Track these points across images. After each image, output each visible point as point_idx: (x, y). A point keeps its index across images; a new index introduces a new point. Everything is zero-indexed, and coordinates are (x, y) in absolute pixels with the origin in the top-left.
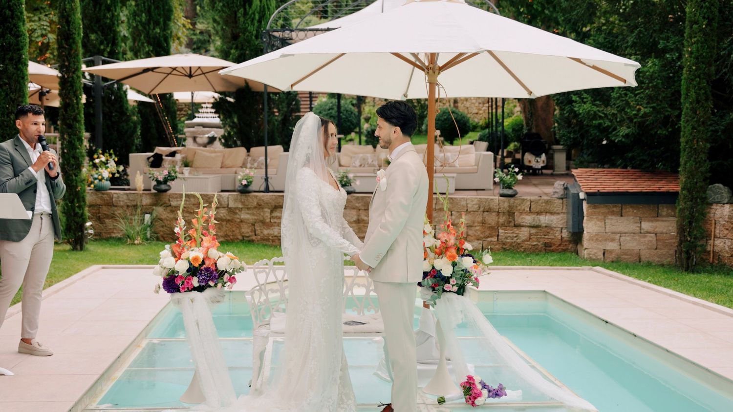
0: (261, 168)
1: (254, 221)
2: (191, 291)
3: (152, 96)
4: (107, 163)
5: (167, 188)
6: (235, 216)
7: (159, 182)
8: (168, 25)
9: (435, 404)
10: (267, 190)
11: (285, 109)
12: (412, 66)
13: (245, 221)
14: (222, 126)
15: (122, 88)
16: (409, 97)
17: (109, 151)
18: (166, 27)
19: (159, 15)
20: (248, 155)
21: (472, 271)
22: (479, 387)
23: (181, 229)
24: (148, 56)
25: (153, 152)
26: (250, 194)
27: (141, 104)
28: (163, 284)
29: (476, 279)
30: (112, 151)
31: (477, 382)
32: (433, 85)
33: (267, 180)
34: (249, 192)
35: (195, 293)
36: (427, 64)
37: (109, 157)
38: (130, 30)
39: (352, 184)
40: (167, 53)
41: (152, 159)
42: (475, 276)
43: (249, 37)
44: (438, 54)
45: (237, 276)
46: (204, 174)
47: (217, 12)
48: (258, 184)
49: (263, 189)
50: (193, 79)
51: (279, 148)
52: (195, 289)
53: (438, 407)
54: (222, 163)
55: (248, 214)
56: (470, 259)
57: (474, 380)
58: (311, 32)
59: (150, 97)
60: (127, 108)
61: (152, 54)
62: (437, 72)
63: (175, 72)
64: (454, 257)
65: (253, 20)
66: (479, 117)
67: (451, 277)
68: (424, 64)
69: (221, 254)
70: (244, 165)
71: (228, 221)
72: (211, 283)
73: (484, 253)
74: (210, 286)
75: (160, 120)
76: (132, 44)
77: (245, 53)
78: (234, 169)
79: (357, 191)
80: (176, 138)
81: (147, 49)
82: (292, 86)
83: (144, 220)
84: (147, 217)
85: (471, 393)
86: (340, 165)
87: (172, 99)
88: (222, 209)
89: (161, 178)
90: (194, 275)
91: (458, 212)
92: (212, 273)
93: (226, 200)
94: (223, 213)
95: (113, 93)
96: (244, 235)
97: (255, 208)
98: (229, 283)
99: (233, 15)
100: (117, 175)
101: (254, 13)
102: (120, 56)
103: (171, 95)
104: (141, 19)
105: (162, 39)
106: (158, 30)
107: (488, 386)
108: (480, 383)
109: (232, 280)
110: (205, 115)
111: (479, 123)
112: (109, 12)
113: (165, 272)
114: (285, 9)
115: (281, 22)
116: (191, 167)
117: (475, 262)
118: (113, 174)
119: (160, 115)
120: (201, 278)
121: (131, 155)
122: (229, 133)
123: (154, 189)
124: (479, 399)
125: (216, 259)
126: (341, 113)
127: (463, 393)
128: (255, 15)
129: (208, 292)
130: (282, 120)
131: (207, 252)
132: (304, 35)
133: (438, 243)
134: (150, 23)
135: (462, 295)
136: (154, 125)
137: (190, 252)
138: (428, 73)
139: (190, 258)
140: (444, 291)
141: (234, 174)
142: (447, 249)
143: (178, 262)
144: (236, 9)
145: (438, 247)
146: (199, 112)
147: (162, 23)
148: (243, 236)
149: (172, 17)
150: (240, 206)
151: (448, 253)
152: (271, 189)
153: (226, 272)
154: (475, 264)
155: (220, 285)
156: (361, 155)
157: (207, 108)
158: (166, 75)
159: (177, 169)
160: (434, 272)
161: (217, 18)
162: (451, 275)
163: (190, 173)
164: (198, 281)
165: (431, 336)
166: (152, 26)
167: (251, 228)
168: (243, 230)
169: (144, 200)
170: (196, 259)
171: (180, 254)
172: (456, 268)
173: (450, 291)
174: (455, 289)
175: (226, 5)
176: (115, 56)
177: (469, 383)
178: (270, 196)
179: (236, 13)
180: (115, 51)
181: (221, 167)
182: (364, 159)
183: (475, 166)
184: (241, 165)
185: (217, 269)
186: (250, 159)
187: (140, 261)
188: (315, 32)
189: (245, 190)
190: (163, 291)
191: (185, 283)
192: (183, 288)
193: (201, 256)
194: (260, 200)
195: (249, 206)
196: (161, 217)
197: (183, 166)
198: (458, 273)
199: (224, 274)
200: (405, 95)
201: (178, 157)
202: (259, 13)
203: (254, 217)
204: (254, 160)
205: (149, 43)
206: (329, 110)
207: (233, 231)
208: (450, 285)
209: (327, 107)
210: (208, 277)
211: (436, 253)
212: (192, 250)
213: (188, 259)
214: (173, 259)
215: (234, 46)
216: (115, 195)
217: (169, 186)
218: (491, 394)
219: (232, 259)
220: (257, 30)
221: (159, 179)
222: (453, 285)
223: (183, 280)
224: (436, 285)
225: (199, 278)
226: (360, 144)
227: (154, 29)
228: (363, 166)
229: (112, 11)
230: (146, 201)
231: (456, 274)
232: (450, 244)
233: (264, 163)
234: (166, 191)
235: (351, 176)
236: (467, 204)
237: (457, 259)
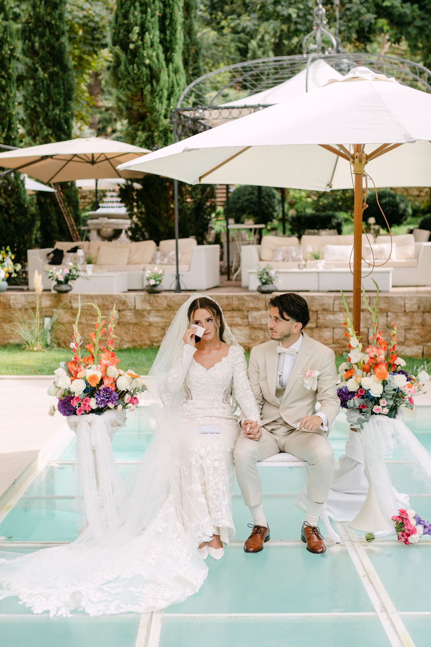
0: (172, 264)
1: (164, 324)
2: (88, 414)
3: (52, 185)
4: (4, 262)
5: (68, 288)
6: (143, 319)
7: (59, 283)
8: (69, 105)
9: (363, 542)
10: (178, 289)
11: (199, 196)
12: (335, 156)
13: (155, 324)
14: (128, 217)
15: (19, 177)
16: (334, 188)
17: (6, 248)
18: (66, 108)
19: (59, 94)
20: (158, 250)
21: (406, 390)
22: (413, 522)
23: (77, 345)
24: (46, 141)
25: (53, 247)
26: (159, 294)
27: (40, 194)
28: (58, 406)
29: (410, 399)
30: (8, 248)
31: (411, 517)
32: (359, 176)
33: (178, 277)
34: (158, 292)
35: (93, 417)
36: (352, 152)
37: (5, 255)
38: (28, 112)
39: (273, 282)
40: (69, 137)
41: (52, 255)
42: (409, 396)
43: (158, 117)
44: (364, 145)
45: (138, 396)
46: (109, 271)
47: (121, 90)
48: (168, 283)
49: (174, 287)
50: (96, 165)
51: (192, 241)
52: (92, 411)
53: (366, 545)
54: (129, 259)
55: (157, 316)
56: (403, 377)
57: (407, 515)
58: (226, 110)
59: (50, 186)
60: (25, 199)
61: (51, 138)
62: (364, 161)
63: (76, 159)
64: (385, 376)
65: (161, 98)
66: (420, 199)
67: (381, 398)
68: (348, 153)
69: (122, 372)
70: (153, 261)
71: (136, 324)
72: (110, 405)
73: (419, 370)
74: (109, 408)
75: (61, 211)
76: (30, 127)
77: (153, 135)
78: (142, 266)
79: (279, 289)
80: (79, 230)
81: (46, 133)
82: (200, 178)
83: (43, 324)
84: (47, 320)
85: (403, 529)
86: (261, 260)
87: (73, 187)
88: (129, 311)
89: (62, 279)
90: (92, 395)
91: (394, 313)
92: (111, 394)
93: (133, 301)
94: (130, 316)
95: (9, 183)
96: (152, 340)
97: (165, 309)
98: (130, 405)
99: (139, 93)
100: (14, 275)
101: (162, 90)
102: (17, 142)
103: (73, 184)
104: (39, 100)
105: (63, 121)
106: (57, 111)
107: (423, 521)
108: (414, 517)
109: (134, 400)
110: (110, 205)
111: (420, 206)
112: (4, 94)
113: (60, 393)
114: (198, 84)
115: (192, 99)
116: (95, 263)
117: (408, 380)
118: (10, 274)
119: (60, 205)
120: (99, 399)
121: (29, 252)
122: (136, 225)
123: (54, 289)
124: (413, 536)
125: (116, 377)
126: (263, 198)
127: (395, 530)
128: (163, 93)
129: (107, 415)
130: (195, 208)
131: (106, 370)
132: (218, 114)
133: (367, 359)
134: (49, 104)
135: (394, 417)
136: (55, 218)
137: (87, 371)
138: (354, 162)
139: (87, 377)
140: (373, 413)
141: (142, 272)
142: (377, 365)
143: (74, 382)
144: (142, 86)
145: (366, 363)
146: (103, 202)
147: (62, 103)
148: (152, 342)
149: (74, 96)
150: (148, 308)
151: (378, 370)
152: (183, 287)
153: (127, 392)
154: (409, 382)
155: (120, 407)
156: (284, 248)
157: (112, 196)
158: (65, 162)
159: (79, 267)
160: (361, 392)
161: (121, 96)
162: (381, 395)
163: (93, 271)
164: (97, 403)
165: (359, 463)
166: (51, 107)
167: (160, 333)
168: (152, 335)
169: (43, 302)
170: (93, 378)
171: (77, 372)
172: (386, 388)
173: (380, 414)
174: (386, 411)
175: (131, 81)
176: (11, 142)
177: (402, 518)
178: (182, 296)
179: (142, 90)
180: (11, 136)
181: (128, 264)
182: (287, 252)
183: (415, 258)
184: (150, 260)
185: (117, 390)
186: (159, 253)
187: (39, 371)
188: (230, 110)
189: (152, 290)
190: (58, 413)
191: (82, 405)
192: (80, 411)
193: (99, 375)
194: (170, 301)
195: (159, 308)
196: (62, 321)
197: (86, 262)
198: (390, 393)
199: (125, 395)
200: (330, 185)
201: (80, 252)
202: (168, 90)
203: (164, 320)
204: (164, 255)
205: (49, 126)
206: (249, 195)
207: (141, 336)
208: (380, 407)
209: (247, 192)
210: (107, 398)
211: (364, 370)
212: (89, 368)
213: (84, 379)
214: (68, 379)
215: (141, 127)
216: (12, 297)
217: (70, 286)
218: (427, 530)
219: (133, 378)
220: (166, 109)
221: (60, 279)
222: (383, 407)
223: (80, 401)
224: (364, 407)
225: (97, 399)
226: (284, 233)
227: (53, 110)
228: (286, 260)
229: (7, 92)
230: (46, 302)
231: (387, 394)
232: (380, 360)
233: (175, 258)
234: (66, 292)
235: (272, 273)
236: (405, 304)
237: (389, 377)
